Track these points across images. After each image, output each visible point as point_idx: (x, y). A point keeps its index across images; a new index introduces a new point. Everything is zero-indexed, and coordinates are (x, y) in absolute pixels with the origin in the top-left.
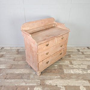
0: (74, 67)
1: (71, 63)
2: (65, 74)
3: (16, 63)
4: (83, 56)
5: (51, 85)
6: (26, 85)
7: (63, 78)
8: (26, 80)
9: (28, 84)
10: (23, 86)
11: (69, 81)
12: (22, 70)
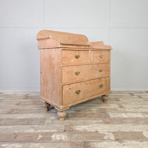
0: (128, 110)
1: (121, 107)
2: (111, 118)
3: (20, 107)
4: (141, 100)
5: (85, 132)
6: (36, 132)
7: (108, 123)
8: (37, 126)
9: (39, 131)
10: (29, 133)
11: (120, 126)
12: (31, 115)
